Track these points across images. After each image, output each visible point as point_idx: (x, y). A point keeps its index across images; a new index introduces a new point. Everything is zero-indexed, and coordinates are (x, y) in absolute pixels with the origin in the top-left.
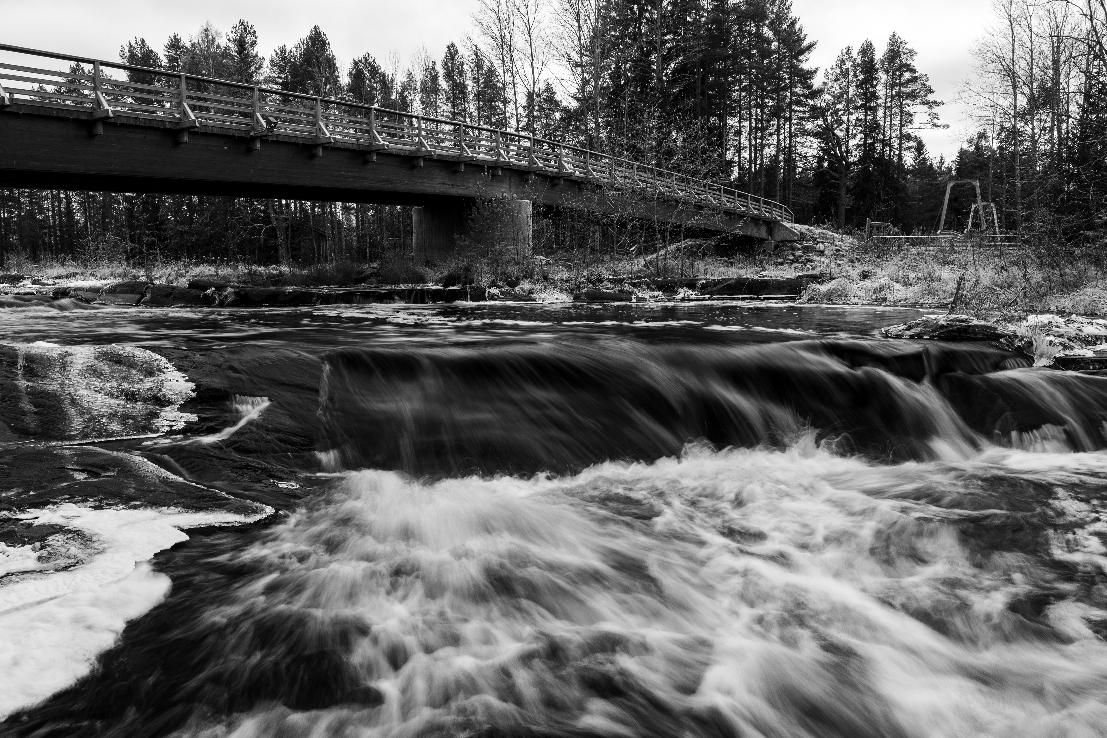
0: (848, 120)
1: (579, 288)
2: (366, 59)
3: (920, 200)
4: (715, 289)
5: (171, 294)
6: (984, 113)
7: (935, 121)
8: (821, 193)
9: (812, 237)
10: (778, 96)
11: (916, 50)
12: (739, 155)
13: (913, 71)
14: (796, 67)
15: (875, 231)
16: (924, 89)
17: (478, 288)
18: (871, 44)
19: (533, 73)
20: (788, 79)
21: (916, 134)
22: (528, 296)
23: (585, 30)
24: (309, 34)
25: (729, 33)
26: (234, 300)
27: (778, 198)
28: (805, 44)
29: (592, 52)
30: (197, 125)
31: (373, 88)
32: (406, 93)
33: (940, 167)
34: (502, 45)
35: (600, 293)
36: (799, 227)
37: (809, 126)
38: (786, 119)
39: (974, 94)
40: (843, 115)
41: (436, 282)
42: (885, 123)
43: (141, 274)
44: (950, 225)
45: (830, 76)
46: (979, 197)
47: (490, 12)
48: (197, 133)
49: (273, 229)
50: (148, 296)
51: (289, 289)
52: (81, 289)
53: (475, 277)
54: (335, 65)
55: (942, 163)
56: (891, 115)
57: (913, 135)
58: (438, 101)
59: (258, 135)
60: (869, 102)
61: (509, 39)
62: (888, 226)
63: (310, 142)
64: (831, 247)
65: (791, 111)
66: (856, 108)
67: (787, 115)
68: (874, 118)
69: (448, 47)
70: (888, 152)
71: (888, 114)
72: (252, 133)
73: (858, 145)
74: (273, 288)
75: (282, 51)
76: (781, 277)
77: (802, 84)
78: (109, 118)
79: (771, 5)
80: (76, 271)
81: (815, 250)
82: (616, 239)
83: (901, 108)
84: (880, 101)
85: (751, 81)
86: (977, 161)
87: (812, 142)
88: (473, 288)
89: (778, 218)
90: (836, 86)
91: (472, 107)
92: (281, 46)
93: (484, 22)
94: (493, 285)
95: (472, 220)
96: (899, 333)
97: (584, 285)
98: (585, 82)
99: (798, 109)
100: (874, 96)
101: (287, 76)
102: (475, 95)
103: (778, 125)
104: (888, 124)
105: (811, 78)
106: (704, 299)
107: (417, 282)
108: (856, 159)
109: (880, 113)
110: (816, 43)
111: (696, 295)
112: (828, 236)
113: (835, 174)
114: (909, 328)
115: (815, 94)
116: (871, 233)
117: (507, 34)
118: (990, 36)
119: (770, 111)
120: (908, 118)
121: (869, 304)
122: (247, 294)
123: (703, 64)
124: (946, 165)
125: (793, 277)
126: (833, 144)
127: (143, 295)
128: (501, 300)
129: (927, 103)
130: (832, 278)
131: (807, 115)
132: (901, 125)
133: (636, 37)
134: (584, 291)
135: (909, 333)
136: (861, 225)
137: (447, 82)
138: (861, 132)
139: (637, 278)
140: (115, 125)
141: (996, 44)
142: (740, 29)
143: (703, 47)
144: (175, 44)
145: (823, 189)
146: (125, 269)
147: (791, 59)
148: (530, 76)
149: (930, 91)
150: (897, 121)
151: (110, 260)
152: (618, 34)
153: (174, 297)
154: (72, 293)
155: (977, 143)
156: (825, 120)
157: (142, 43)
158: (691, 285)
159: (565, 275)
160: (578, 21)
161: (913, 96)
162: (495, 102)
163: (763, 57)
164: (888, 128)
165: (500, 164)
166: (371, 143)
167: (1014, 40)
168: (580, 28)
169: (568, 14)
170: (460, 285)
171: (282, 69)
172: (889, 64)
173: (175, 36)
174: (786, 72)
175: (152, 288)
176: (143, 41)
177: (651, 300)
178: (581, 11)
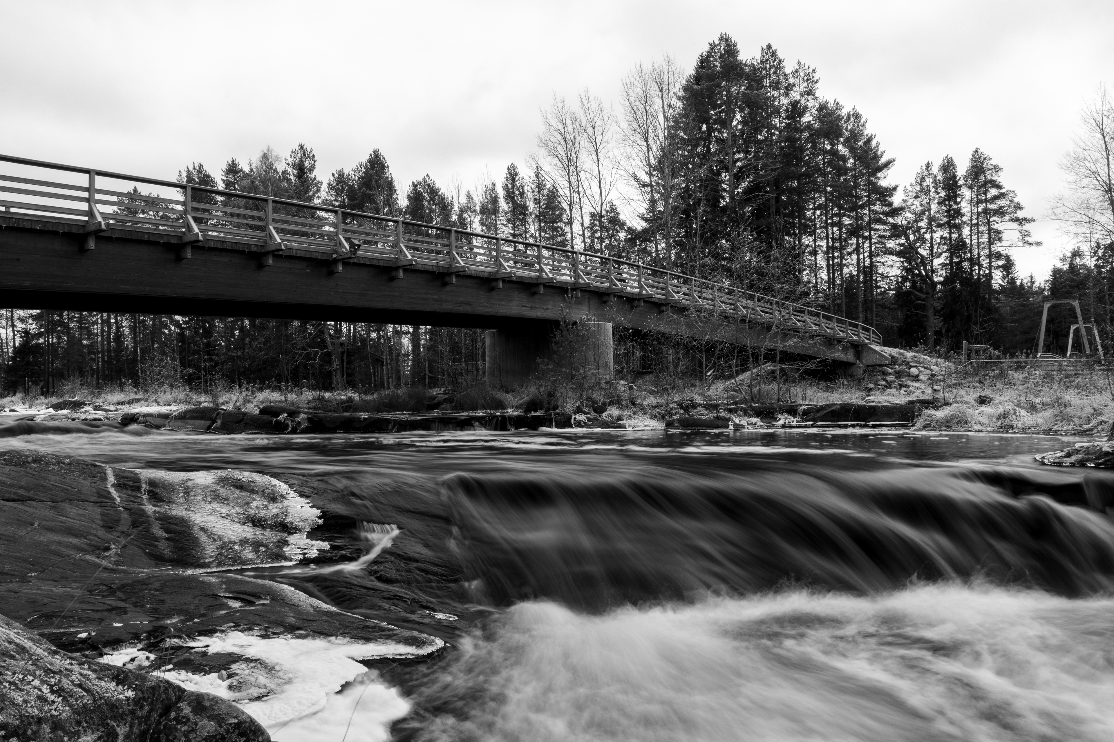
0: (932, 238)
1: (671, 415)
2: (425, 182)
3: (1013, 321)
4: (818, 415)
5: (242, 420)
6: (1080, 230)
7: (1027, 239)
8: (907, 315)
9: (903, 361)
10: (857, 214)
11: (1001, 166)
12: (816, 276)
13: (999, 187)
14: (874, 184)
15: (973, 355)
16: (1012, 205)
17: (563, 414)
18: (952, 160)
19: (601, 193)
20: (866, 196)
21: (1007, 252)
22: (616, 423)
23: (654, 149)
24: (368, 158)
25: (802, 149)
26: (307, 427)
27: (861, 319)
28: (883, 161)
29: (662, 172)
30: (283, 247)
31: (432, 211)
32: (465, 215)
33: (1031, 287)
34: (568, 166)
35: (694, 419)
36: (889, 351)
37: (891, 244)
38: (865, 238)
39: (1069, 210)
40: (926, 233)
41: (516, 408)
42: (971, 241)
43: (205, 401)
44: (1048, 349)
45: (910, 193)
46: (1080, 318)
47: (556, 134)
48: (281, 256)
49: (329, 354)
50: (219, 422)
51: (364, 415)
52: (150, 415)
53: (560, 403)
54: (394, 187)
55: (1033, 283)
56: (978, 232)
57: (1003, 253)
58: (498, 223)
59: (341, 257)
60: (954, 218)
61: (575, 159)
62: (988, 348)
63: (391, 265)
64: (928, 372)
65: (871, 229)
66: (940, 226)
67: (867, 234)
68: (960, 235)
69: (509, 169)
70: (977, 271)
71: (975, 231)
72: (334, 256)
73: (944, 265)
74: (347, 414)
75: (340, 175)
76: (890, 402)
77: (881, 201)
78: (198, 241)
79: (845, 123)
80: (138, 397)
81: (909, 375)
82: (704, 363)
83: (989, 225)
84: (964, 219)
85: (827, 199)
86: (1072, 280)
87: (894, 262)
88: (558, 414)
89: (866, 341)
90: (917, 203)
91: (533, 228)
92: (339, 169)
93: (550, 144)
94: (579, 410)
95: (556, 343)
96: (1057, 460)
97: (675, 411)
98: (653, 202)
99: (878, 227)
100: (958, 213)
101: (344, 199)
102: (536, 216)
103: (858, 244)
104: (975, 242)
105: (891, 195)
106: (806, 426)
107: (496, 408)
108: (942, 279)
109: (966, 231)
110: (894, 160)
111: (797, 421)
112: (922, 360)
113: (921, 295)
114: (1069, 455)
115: (895, 212)
116: (969, 357)
117: (574, 155)
118: (1081, 150)
119: (847, 229)
120: (996, 236)
121: (993, 432)
122: (320, 420)
123: (777, 183)
124: (1037, 284)
125: (902, 403)
126: (916, 264)
127: (214, 421)
128: (589, 427)
129: (1016, 220)
130: (947, 404)
131: (888, 234)
132: (990, 243)
133: (706, 156)
134: (675, 417)
135: (1068, 461)
136: (956, 347)
137: (508, 203)
138: (947, 250)
139: (732, 404)
140: (202, 248)
141: (1089, 159)
142: (814, 146)
143: (778, 165)
144: (232, 169)
145: (908, 311)
146: (186, 394)
147: (869, 176)
148: (597, 197)
149: (1019, 207)
150: (985, 239)
151: (172, 386)
152: (686, 153)
153: (246, 423)
154: (141, 419)
155: (1071, 261)
156: (907, 238)
157: (200, 168)
158: (792, 411)
159: (653, 400)
160: (647, 141)
161: (1000, 212)
162: (557, 223)
163: (840, 175)
164: (975, 247)
165: (579, 286)
166: (450, 265)
167: (1108, 154)
168: (648, 146)
169: (637, 134)
170: (543, 412)
171: (339, 192)
172: (973, 180)
173: (233, 161)
174: (863, 190)
175: (223, 414)
176: (201, 166)
177: (750, 427)
178: (650, 130)
